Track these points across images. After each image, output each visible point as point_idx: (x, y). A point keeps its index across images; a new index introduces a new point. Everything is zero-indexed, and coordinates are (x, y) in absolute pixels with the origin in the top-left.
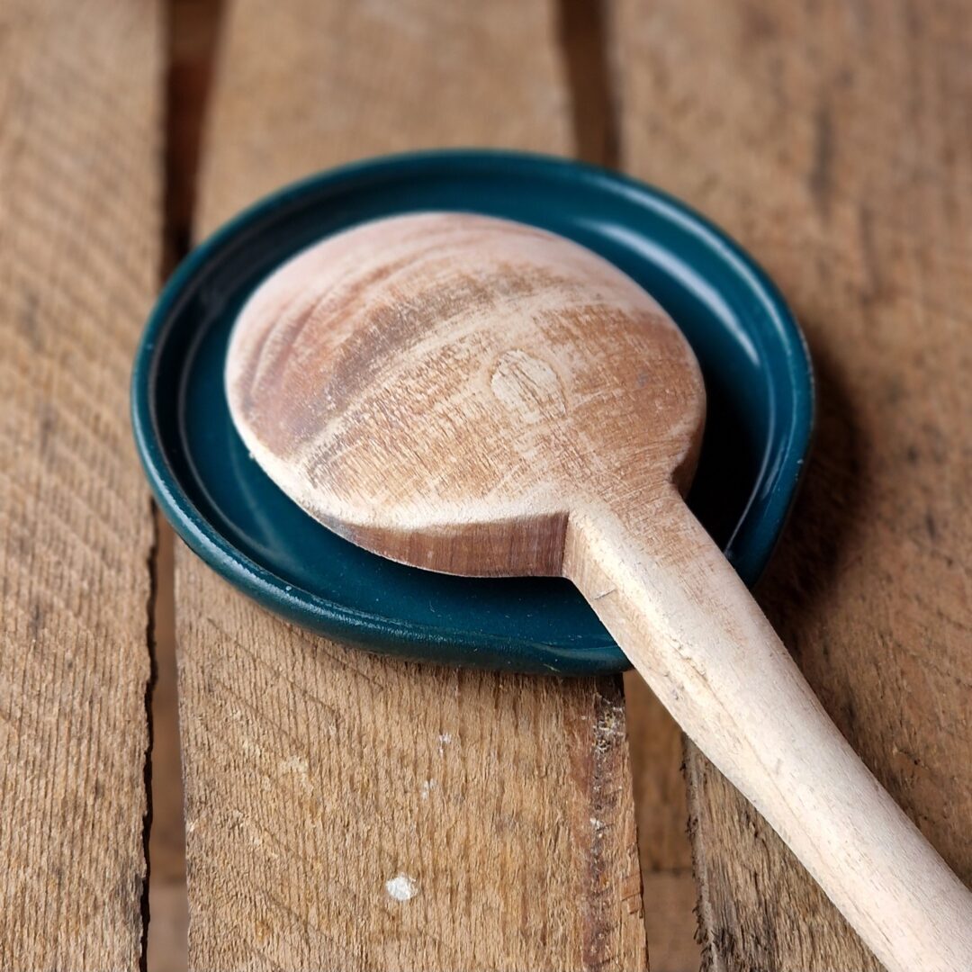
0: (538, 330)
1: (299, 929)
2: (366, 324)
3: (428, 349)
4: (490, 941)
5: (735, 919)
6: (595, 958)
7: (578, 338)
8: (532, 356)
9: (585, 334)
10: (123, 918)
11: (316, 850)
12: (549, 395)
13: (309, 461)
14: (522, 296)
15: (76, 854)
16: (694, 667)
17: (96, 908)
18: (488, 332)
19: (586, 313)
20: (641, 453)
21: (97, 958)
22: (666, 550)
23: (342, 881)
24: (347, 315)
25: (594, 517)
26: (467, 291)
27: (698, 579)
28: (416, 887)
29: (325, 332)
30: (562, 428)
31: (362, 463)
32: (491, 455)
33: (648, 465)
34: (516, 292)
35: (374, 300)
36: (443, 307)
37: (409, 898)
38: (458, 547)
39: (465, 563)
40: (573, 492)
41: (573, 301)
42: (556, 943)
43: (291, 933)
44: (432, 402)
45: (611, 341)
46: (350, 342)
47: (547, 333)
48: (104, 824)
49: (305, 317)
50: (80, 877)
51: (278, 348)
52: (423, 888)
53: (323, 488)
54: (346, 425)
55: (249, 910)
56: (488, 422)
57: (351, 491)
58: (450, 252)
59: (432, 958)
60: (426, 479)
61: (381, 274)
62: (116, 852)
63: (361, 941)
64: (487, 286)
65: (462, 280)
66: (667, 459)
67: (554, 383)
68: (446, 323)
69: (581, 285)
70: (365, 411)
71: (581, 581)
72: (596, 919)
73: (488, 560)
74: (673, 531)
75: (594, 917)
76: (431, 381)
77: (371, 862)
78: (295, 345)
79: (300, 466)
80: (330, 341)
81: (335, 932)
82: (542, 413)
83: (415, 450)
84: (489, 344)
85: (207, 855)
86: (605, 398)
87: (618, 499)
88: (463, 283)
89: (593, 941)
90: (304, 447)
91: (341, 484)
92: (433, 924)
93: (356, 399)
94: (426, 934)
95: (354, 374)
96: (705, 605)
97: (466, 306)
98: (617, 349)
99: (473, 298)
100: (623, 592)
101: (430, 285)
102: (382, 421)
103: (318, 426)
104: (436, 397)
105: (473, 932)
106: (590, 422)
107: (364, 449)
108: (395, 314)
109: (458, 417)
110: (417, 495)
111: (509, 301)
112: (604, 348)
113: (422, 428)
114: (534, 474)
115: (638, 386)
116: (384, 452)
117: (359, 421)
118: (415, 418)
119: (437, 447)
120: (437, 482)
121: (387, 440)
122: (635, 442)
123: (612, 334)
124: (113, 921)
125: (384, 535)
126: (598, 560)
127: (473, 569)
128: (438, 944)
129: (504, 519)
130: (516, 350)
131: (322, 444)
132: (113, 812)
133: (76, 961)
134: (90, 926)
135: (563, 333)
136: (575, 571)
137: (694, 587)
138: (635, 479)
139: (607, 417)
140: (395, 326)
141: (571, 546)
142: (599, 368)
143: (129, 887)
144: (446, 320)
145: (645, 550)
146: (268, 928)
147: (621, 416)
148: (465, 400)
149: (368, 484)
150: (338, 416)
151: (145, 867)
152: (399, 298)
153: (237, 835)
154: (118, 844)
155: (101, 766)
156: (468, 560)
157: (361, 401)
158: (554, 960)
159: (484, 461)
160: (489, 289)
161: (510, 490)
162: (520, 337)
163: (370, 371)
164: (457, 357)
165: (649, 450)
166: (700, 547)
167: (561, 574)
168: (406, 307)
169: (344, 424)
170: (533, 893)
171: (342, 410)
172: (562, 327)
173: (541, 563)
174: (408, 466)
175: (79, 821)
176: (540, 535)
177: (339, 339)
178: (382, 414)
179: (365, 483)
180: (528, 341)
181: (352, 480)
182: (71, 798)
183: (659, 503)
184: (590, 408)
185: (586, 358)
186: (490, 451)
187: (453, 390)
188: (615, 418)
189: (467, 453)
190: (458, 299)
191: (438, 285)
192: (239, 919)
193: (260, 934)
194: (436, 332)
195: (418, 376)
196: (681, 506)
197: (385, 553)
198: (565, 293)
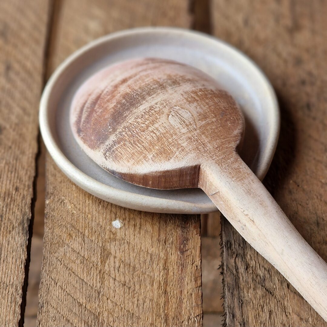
0: (183, 98)
1: (81, 237)
2: (121, 99)
3: (145, 107)
4: (147, 243)
5: (232, 238)
6: (183, 249)
7: (198, 101)
8: (182, 108)
9: (200, 99)
10: (22, 232)
11: (89, 210)
12: (190, 122)
13: (104, 151)
14: (177, 86)
15: (8, 210)
16: (249, 218)
17: (13, 228)
18: (166, 100)
19: (200, 91)
20: (224, 141)
21: (12, 245)
22: (236, 176)
23: (97, 221)
24: (114, 96)
25: (209, 166)
26: (156, 86)
27: (248, 186)
28: (122, 224)
29: (106, 103)
30: (196, 134)
31: (123, 150)
32: (171, 145)
33: (227, 145)
34: (174, 85)
35: (123, 91)
36: (148, 92)
37: (120, 227)
38: (160, 180)
39: (163, 185)
40: (201, 157)
41: (195, 87)
42: (169, 244)
43: (79, 238)
44: (148, 127)
45: (210, 101)
46: (116, 106)
47: (187, 100)
48: (18, 200)
49: (98, 98)
50: (9, 218)
51: (89, 110)
52: (125, 224)
53: (110, 160)
54: (116, 137)
55: (65, 230)
56: (169, 133)
57: (120, 161)
58: (149, 72)
59: (126, 248)
60: (148, 155)
61: (124, 81)
62: (21, 210)
63: (102, 241)
64: (163, 83)
65: (154, 82)
66: (233, 143)
67: (191, 117)
68: (150, 98)
69: (197, 81)
70: (123, 131)
71: (205, 189)
72: (184, 236)
73: (171, 183)
74: (238, 169)
75: (183, 236)
76: (146, 119)
77: (107, 215)
78: (95, 108)
79: (100, 152)
80: (108, 106)
81: (94, 238)
82: (188, 129)
83: (143, 145)
84: (167, 105)
85: (52, 211)
86: (210, 122)
87: (218, 159)
88: (155, 83)
89: (182, 243)
90: (101, 146)
91: (116, 158)
92: (128, 236)
93: (119, 127)
94: (125, 240)
95: (118, 118)
96: (252, 195)
97: (157, 91)
98: (212, 104)
99: (159, 88)
100: (222, 192)
101: (143, 84)
102: (130, 135)
103: (106, 138)
104: (149, 125)
105: (141, 239)
106: (205, 131)
107: (124, 145)
108: (131, 95)
109: (157, 132)
110: (145, 161)
111: (172, 88)
112: (207, 104)
113: (145, 137)
114: (187, 151)
115: (221, 117)
116: (131, 146)
117: (121, 135)
118: (142, 133)
119: (151, 144)
120: (151, 156)
121: (132, 142)
122: (222, 137)
123: (210, 98)
124: (19, 233)
125: (133, 176)
126: (212, 181)
127: (166, 187)
128: (129, 243)
129: (177, 168)
130: (176, 106)
131: (108, 144)
132: (21, 196)
133: (5, 246)
134: (11, 234)
135: (193, 99)
136: (203, 185)
137: (247, 189)
138: (223, 151)
139: (211, 129)
140: (131, 100)
141: (201, 177)
142: (207, 111)
143: (25, 222)
144: (150, 97)
145: (229, 176)
146: (71, 236)
147: (216, 128)
148: (160, 125)
149: (126, 158)
150: (113, 134)
151: (31, 215)
152: (132, 89)
153: (63, 205)
154: (22, 207)
155: (18, 181)
156: (164, 183)
157: (122, 128)
158: (168, 249)
159: (168, 147)
160: (164, 84)
161: (179, 158)
162: (177, 102)
163: (124, 116)
164: (155, 110)
165: (227, 140)
166: (248, 174)
167: (198, 187)
168: (135, 93)
169: (116, 136)
170: (163, 227)
171: (115, 132)
172: (192, 97)
173: (190, 183)
174: (141, 151)
175: (9, 199)
176: (190, 173)
177: (111, 105)
178: (130, 132)
179: (125, 157)
180: (180, 103)
181: (120, 157)
182: (7, 192)
183: (232, 159)
184: (205, 126)
185: (202, 108)
186: (170, 144)
187: (155, 122)
188: (214, 129)
189: (162, 145)
190: (154, 89)
191: (146, 84)
192: (62, 233)
193: (68, 238)
194: (147, 101)
195: (142, 117)
196: (240, 159)
197: (134, 183)
198: (191, 85)
